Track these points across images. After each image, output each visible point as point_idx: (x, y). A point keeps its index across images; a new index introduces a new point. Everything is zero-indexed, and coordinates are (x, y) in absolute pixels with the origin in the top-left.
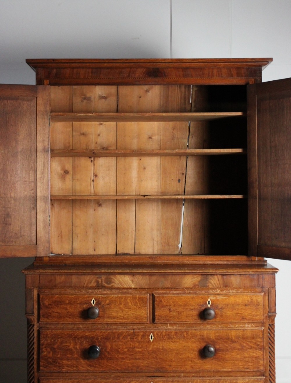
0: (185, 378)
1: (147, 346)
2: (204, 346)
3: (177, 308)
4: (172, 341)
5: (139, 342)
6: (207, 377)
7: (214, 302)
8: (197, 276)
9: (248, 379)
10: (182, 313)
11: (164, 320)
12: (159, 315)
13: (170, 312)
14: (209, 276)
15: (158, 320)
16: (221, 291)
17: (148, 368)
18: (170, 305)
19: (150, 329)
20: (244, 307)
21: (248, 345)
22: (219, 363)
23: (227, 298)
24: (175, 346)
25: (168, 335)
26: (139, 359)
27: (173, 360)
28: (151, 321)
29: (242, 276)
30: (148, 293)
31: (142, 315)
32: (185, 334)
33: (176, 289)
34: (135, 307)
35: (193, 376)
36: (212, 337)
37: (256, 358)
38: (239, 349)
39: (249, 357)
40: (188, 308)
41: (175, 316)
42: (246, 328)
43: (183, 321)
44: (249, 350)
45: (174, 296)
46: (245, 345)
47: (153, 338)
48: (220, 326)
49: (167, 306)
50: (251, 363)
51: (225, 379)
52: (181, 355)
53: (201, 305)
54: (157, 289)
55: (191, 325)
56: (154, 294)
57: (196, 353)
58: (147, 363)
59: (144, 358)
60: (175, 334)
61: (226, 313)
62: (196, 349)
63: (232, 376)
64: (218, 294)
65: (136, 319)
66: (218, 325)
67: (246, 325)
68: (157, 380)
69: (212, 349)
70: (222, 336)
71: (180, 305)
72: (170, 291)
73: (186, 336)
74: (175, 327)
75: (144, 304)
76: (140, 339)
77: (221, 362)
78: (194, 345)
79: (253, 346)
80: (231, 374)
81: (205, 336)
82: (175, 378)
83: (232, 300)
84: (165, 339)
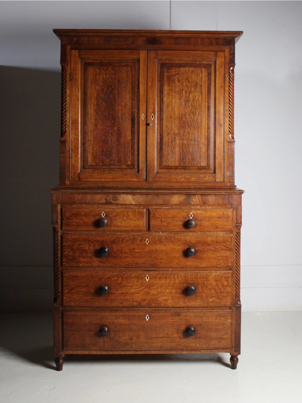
0: (172, 272)
1: (143, 248)
2: (187, 248)
3: (167, 220)
4: (163, 245)
5: (138, 245)
6: (189, 271)
7: (195, 215)
8: (182, 195)
9: (220, 272)
10: (171, 224)
11: (157, 228)
12: (153, 225)
13: (162, 222)
14: (192, 195)
15: (152, 228)
16: (201, 207)
17: (145, 264)
18: (162, 217)
19: (147, 235)
20: (217, 219)
21: (220, 247)
22: (199, 261)
23: (205, 212)
24: (165, 248)
25: (160, 240)
26: (138, 257)
27: (164, 258)
28: (147, 229)
29: (216, 196)
30: (145, 208)
31: (140, 224)
32: (173, 239)
33: (166, 205)
34: (135, 218)
35: (179, 271)
36: (194, 242)
37: (226, 257)
38: (213, 250)
39: (220, 257)
40: (175, 220)
41: (165, 226)
42: (219, 235)
43: (171, 229)
44: (220, 251)
45: (165, 211)
46: (218, 247)
47: (148, 242)
48: (199, 233)
49: (159, 218)
50: (222, 260)
51: (203, 273)
52: (169, 255)
53: (185, 217)
54: (152, 205)
55: (177, 232)
56: (150, 209)
57: (181, 253)
58: (144, 261)
59: (142, 257)
60: (165, 239)
61: (204, 223)
62: (180, 250)
63: (207, 270)
64: (198, 209)
65: (136, 228)
66: (197, 232)
67: (219, 233)
68: (151, 273)
69: (193, 250)
70: (200, 241)
71: (170, 217)
72: (162, 207)
73: (173, 240)
74: (165, 234)
75: (142, 216)
76: (138, 242)
77: (200, 260)
78: (180, 247)
79: (224, 248)
80: (207, 269)
81: (188, 241)
82: (165, 272)
83: (208, 214)
84: (158, 243)
